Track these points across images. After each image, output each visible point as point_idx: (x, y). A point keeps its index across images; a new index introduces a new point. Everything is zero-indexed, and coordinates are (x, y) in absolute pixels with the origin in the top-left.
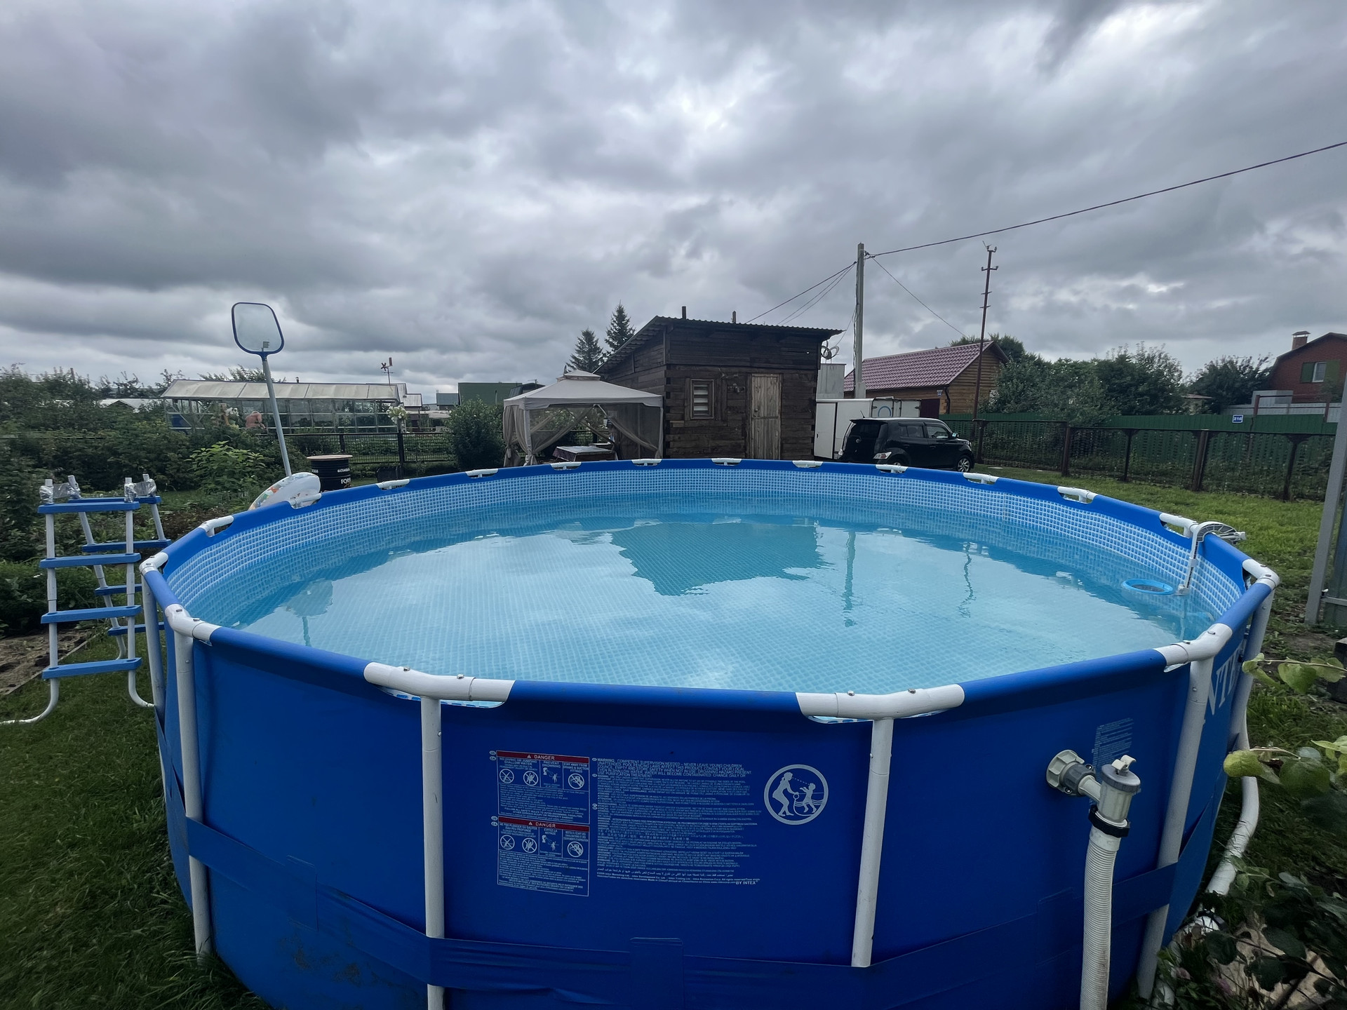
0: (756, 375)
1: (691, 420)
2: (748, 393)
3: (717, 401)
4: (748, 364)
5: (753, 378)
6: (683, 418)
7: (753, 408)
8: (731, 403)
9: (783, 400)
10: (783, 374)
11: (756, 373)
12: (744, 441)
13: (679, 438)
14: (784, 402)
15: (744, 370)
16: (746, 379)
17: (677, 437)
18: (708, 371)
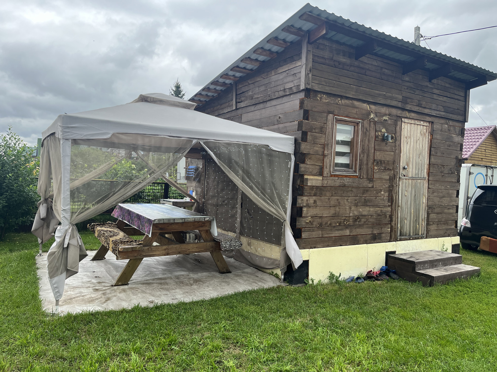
0: (406, 120)
1: (331, 176)
2: (398, 143)
3: (363, 151)
4: (400, 105)
5: (403, 124)
6: (321, 173)
7: (401, 164)
8: (379, 156)
9: (432, 157)
10: (432, 123)
11: (407, 118)
12: (389, 209)
13: (315, 202)
14: (432, 160)
15: (394, 112)
16: (396, 125)
17: (311, 201)
18: (354, 107)
